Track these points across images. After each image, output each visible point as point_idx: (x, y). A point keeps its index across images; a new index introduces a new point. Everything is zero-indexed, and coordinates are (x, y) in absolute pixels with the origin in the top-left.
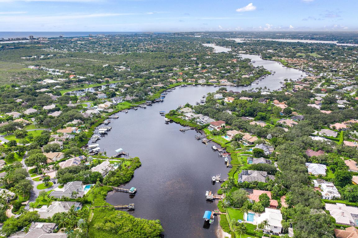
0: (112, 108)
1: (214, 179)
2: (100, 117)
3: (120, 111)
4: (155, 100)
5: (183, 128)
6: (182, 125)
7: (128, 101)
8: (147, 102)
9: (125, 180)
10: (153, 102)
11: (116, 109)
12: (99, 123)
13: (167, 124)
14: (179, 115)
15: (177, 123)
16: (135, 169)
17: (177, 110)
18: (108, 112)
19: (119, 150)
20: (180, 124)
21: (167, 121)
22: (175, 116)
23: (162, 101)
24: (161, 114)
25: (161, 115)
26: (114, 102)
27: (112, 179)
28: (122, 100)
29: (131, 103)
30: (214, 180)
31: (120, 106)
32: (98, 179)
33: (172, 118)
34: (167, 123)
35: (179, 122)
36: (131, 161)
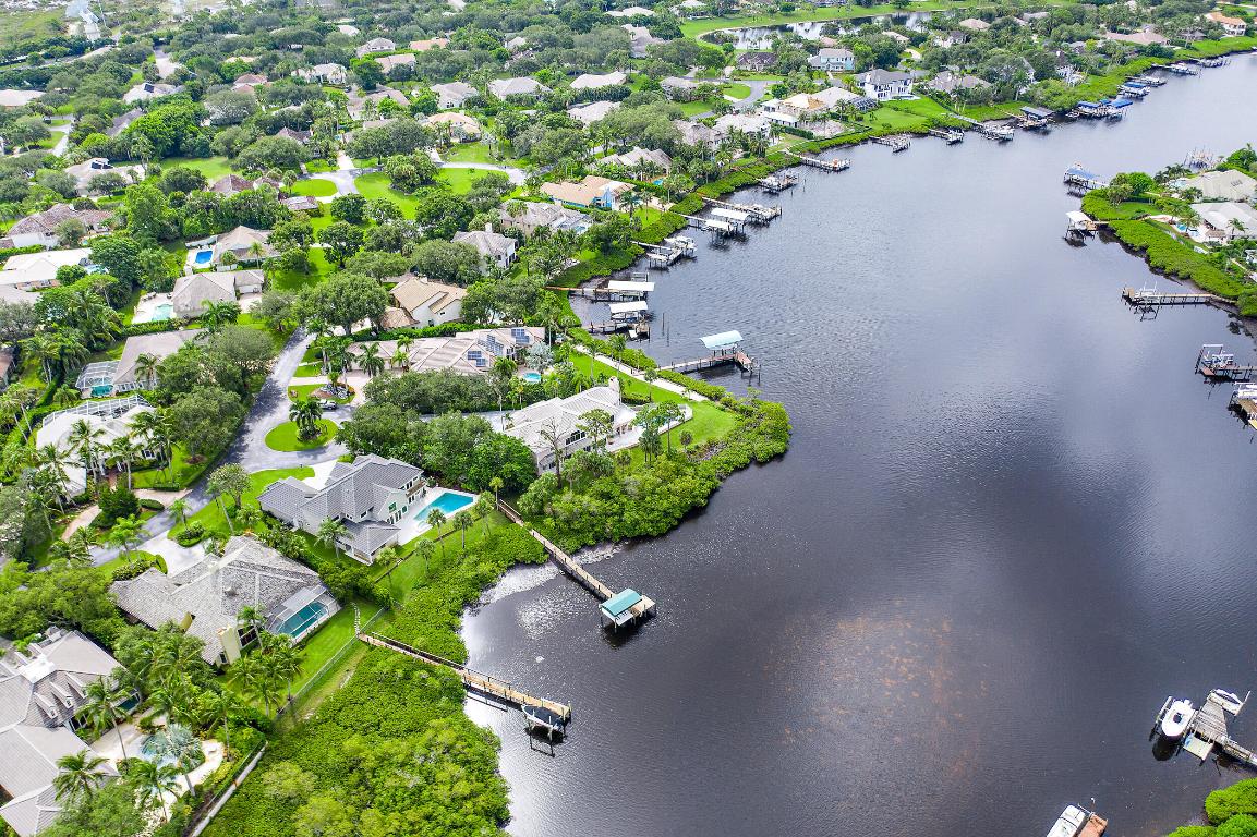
0: (845, 119)
1: (1178, 719)
2: (760, 153)
3: (874, 141)
4: (1076, 107)
5: (1151, 288)
6: (1156, 270)
7: (939, 97)
8: (1028, 113)
9: (636, 523)
10: (1062, 116)
11: (859, 127)
12: (739, 179)
13: (1072, 243)
14: (1160, 208)
15: (1129, 248)
16: (737, 470)
17: (1160, 179)
18: (809, 136)
19: (721, 340)
20: (1148, 261)
21: (1078, 227)
22: (1141, 206)
23: (1115, 119)
24: (1069, 182)
25: (1067, 189)
26: (871, 92)
27: (565, 502)
28: (910, 88)
29: (948, 106)
30: (1171, 729)
31: (884, 116)
32: (496, 482)
33: (1119, 216)
34: (1077, 238)
35: (1143, 249)
36: (749, 414)
